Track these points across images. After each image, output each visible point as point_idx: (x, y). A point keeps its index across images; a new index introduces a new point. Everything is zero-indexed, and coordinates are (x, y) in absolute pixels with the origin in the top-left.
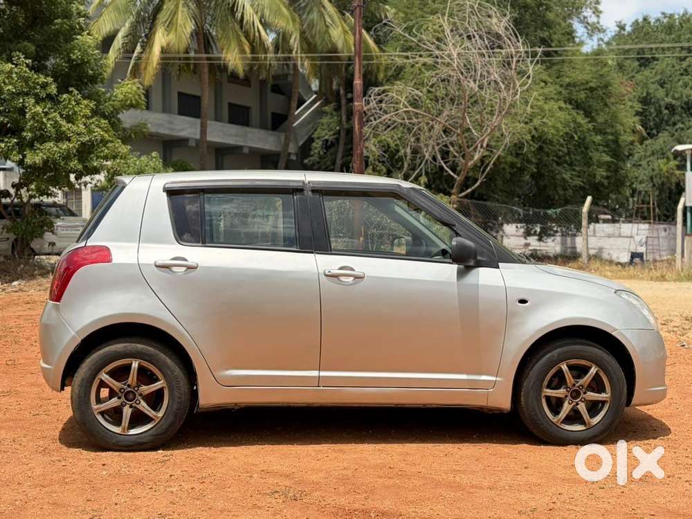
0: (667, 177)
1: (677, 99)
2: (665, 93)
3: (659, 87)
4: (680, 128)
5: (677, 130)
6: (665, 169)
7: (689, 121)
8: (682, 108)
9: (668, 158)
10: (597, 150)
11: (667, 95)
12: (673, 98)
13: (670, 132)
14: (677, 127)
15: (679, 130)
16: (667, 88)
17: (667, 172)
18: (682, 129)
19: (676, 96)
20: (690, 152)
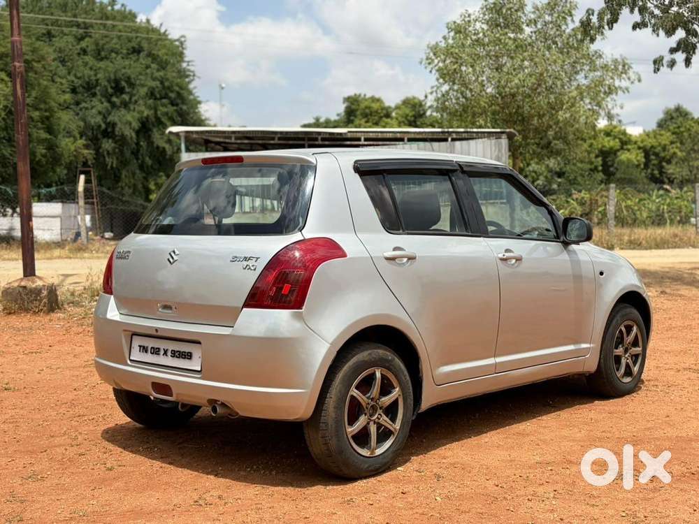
0: (75, 156)
1: (79, 78)
2: (67, 71)
3: (60, 64)
4: (84, 107)
5: (81, 109)
6: (73, 148)
7: (91, 101)
8: (84, 87)
9: (74, 137)
10: (35, 126)
11: (69, 73)
12: (75, 76)
13: (74, 111)
14: (81, 106)
15: (84, 110)
16: (68, 66)
17: (76, 151)
18: (87, 109)
19: (79, 75)
20: (184, 134)
